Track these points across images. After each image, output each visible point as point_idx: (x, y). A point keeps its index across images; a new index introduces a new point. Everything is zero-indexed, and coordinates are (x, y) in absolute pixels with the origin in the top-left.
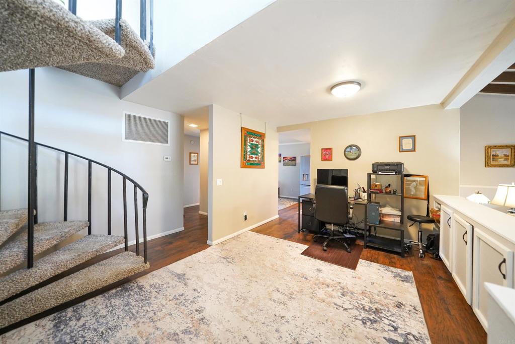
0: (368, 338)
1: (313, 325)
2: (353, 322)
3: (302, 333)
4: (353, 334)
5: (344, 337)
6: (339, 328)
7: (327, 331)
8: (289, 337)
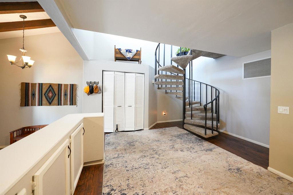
0: (132, 187)
1: (155, 175)
2: (142, 191)
3: (154, 169)
4: (139, 184)
5: (141, 179)
6: (146, 182)
7: (148, 176)
8: (156, 165)
